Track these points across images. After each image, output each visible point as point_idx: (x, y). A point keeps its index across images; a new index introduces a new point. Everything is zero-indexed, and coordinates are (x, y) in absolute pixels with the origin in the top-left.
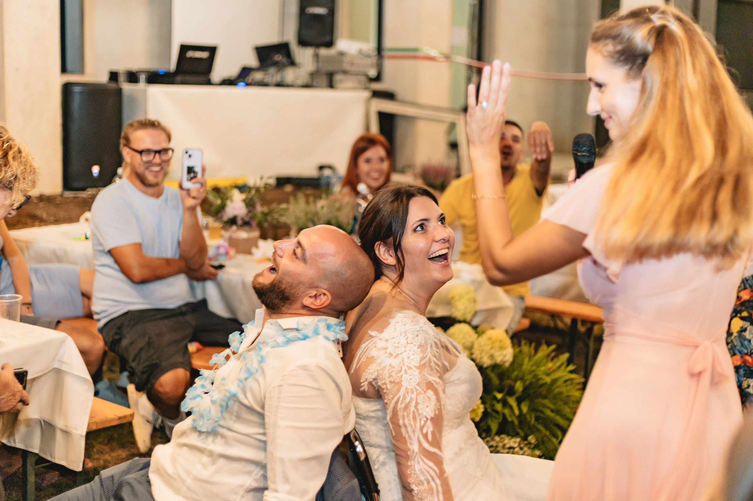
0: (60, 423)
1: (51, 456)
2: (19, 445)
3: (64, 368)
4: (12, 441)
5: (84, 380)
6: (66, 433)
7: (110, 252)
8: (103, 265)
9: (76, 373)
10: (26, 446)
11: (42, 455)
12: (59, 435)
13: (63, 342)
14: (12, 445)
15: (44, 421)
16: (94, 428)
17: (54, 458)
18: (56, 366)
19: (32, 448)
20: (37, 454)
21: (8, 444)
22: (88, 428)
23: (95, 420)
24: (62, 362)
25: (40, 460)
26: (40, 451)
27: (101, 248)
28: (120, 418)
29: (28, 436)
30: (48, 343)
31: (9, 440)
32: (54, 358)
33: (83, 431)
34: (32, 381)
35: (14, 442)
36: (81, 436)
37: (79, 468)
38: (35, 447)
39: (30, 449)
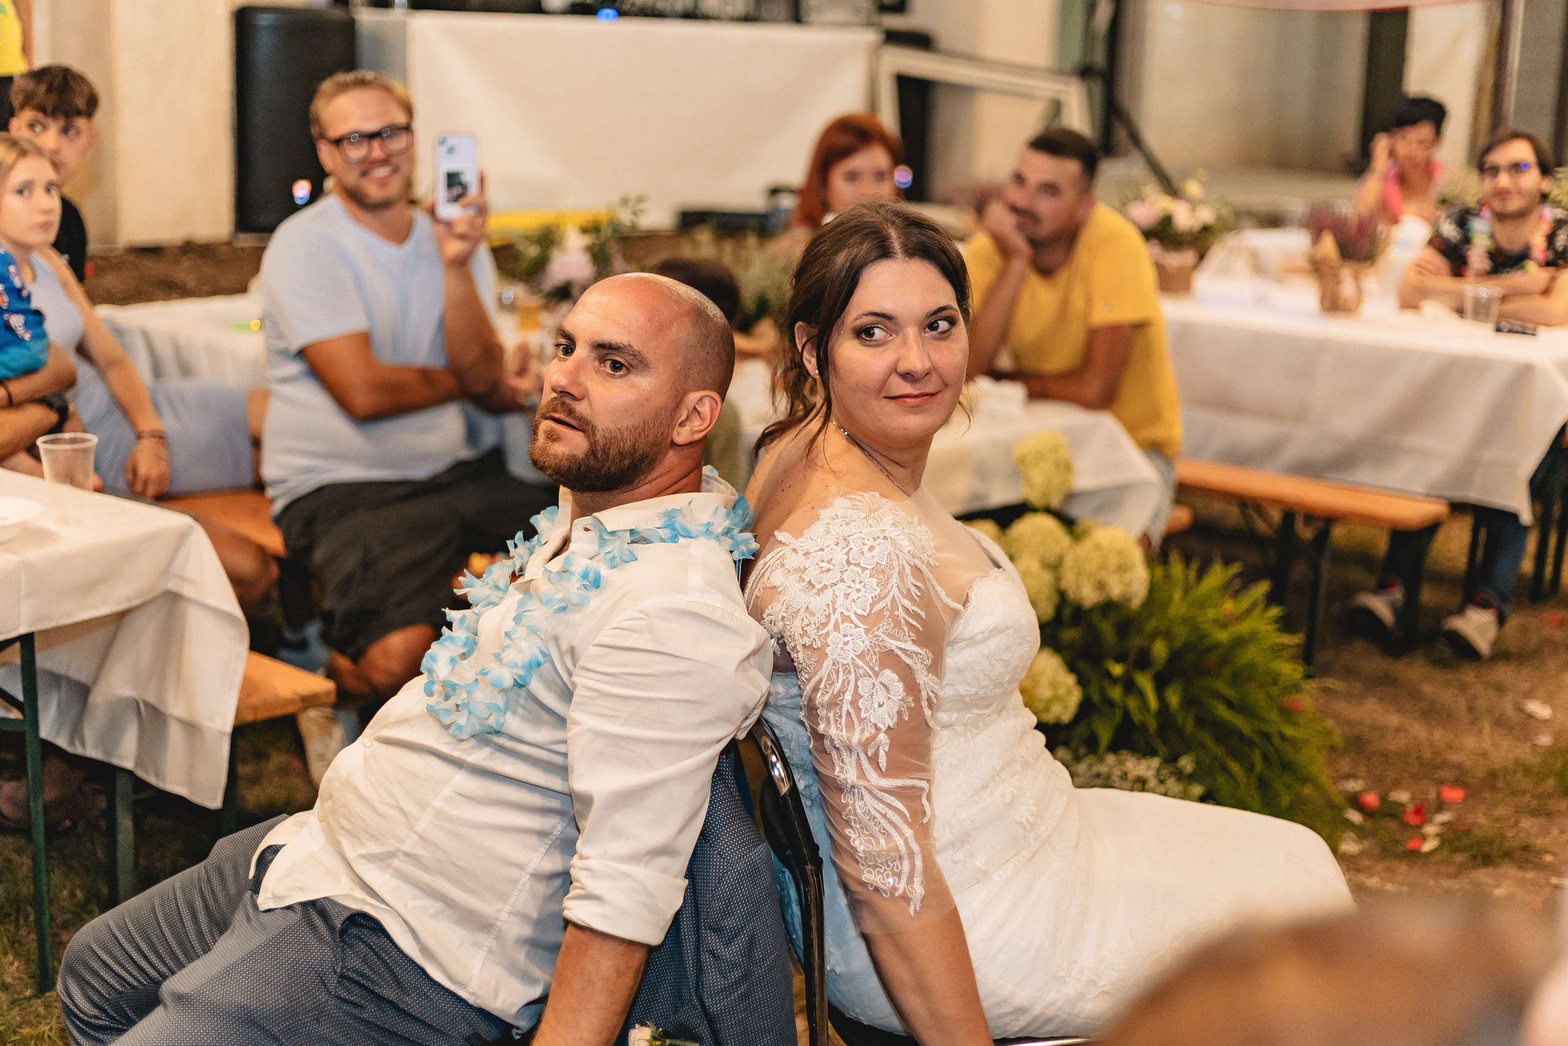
0: (175, 708)
1: (157, 775)
2: (92, 752)
3: (187, 591)
4: (77, 743)
5: (229, 617)
6: (191, 728)
7: (302, 354)
8: (284, 380)
9: (211, 601)
10: (108, 754)
11: (141, 774)
12: (175, 734)
13: (183, 537)
14: (78, 750)
15: (145, 703)
16: (249, 717)
17: (164, 780)
18: (172, 585)
19: (120, 758)
20: (129, 772)
21: (70, 750)
22: (236, 718)
23: (254, 701)
24: (182, 578)
25: (140, 785)
26: (139, 761)
27: (280, 344)
28: (304, 699)
29: (111, 734)
30: (150, 538)
31: (72, 742)
32: (166, 570)
33: (226, 723)
34: (120, 617)
35: (83, 745)
36: (222, 733)
37: (215, 801)
38: (126, 757)
39: (116, 761)
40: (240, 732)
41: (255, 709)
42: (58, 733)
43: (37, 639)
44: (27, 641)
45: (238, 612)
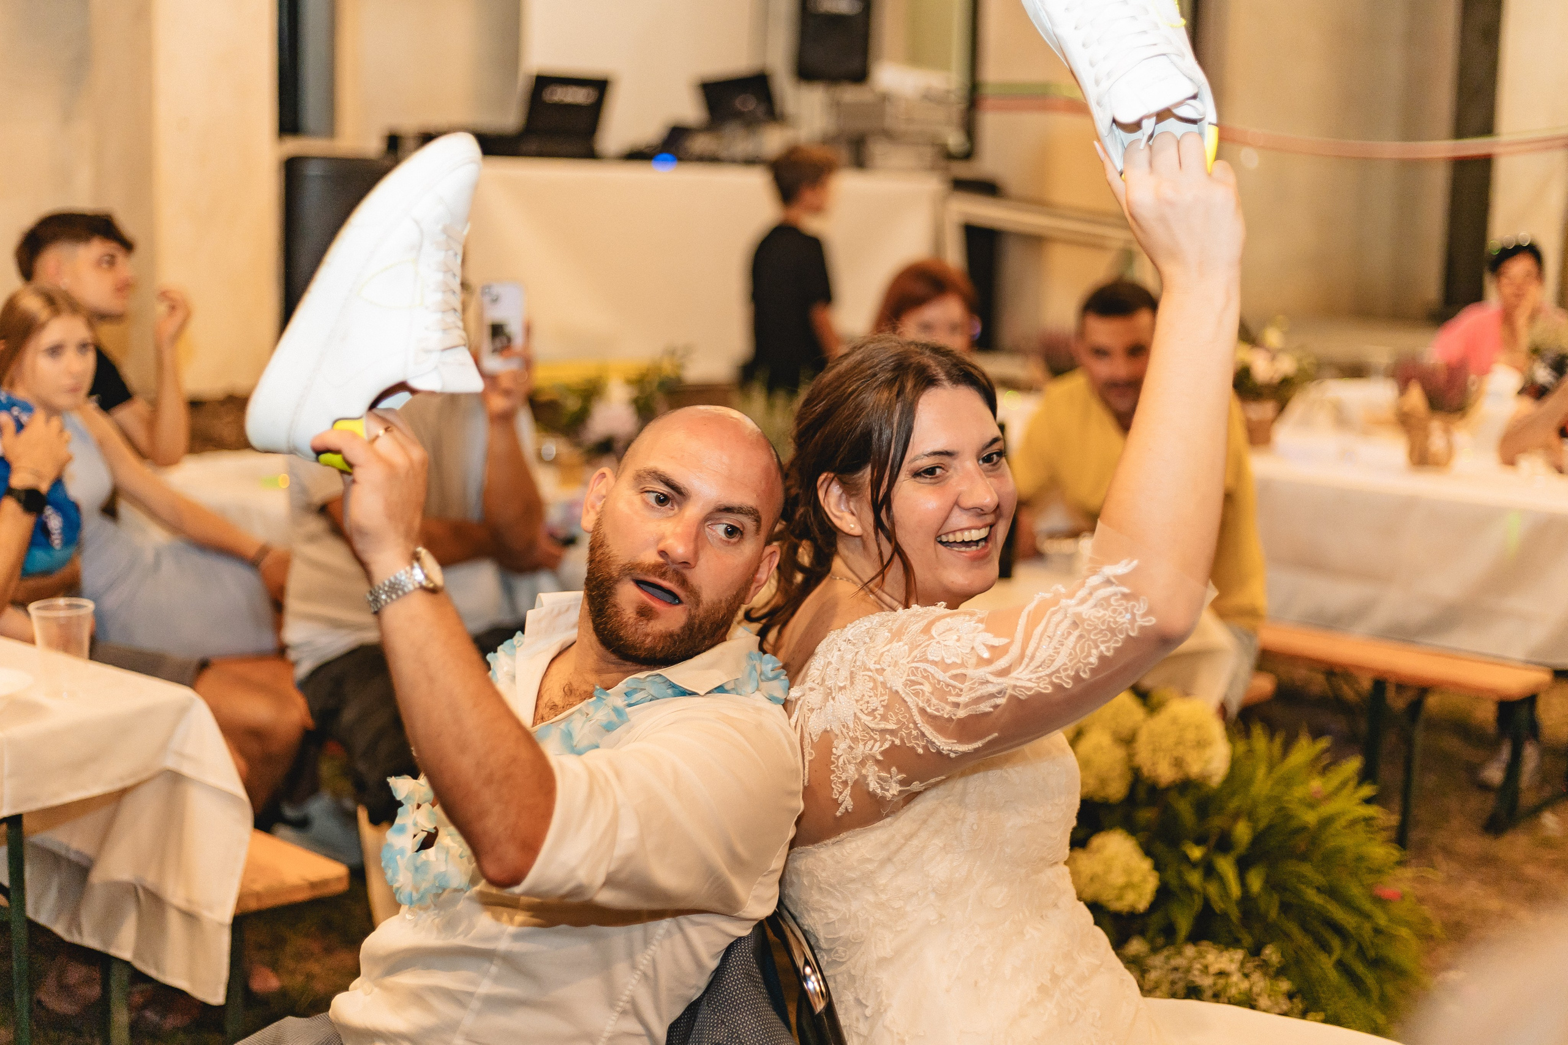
0: (175, 894)
1: (157, 968)
2: (90, 941)
3: (186, 769)
4: (74, 930)
5: (232, 797)
6: (190, 917)
7: (325, 511)
9: (212, 781)
10: (105, 943)
11: (139, 965)
12: (175, 923)
13: (183, 710)
14: (76, 939)
15: (144, 887)
16: (253, 905)
17: (164, 973)
18: (170, 763)
19: (119, 948)
20: (127, 964)
21: (67, 938)
22: (237, 907)
23: (258, 887)
24: (181, 755)
25: (138, 977)
26: (137, 953)
27: (304, 501)
28: (313, 885)
29: (110, 921)
31: (69, 930)
32: (163, 747)
33: (225, 913)
34: (119, 796)
35: (80, 933)
36: (221, 925)
37: (216, 996)
38: (124, 948)
39: (113, 952)
40: (241, 923)
41: (258, 895)
42: (57, 919)
43: (26, 821)
44: (15, 821)
45: (241, 793)
